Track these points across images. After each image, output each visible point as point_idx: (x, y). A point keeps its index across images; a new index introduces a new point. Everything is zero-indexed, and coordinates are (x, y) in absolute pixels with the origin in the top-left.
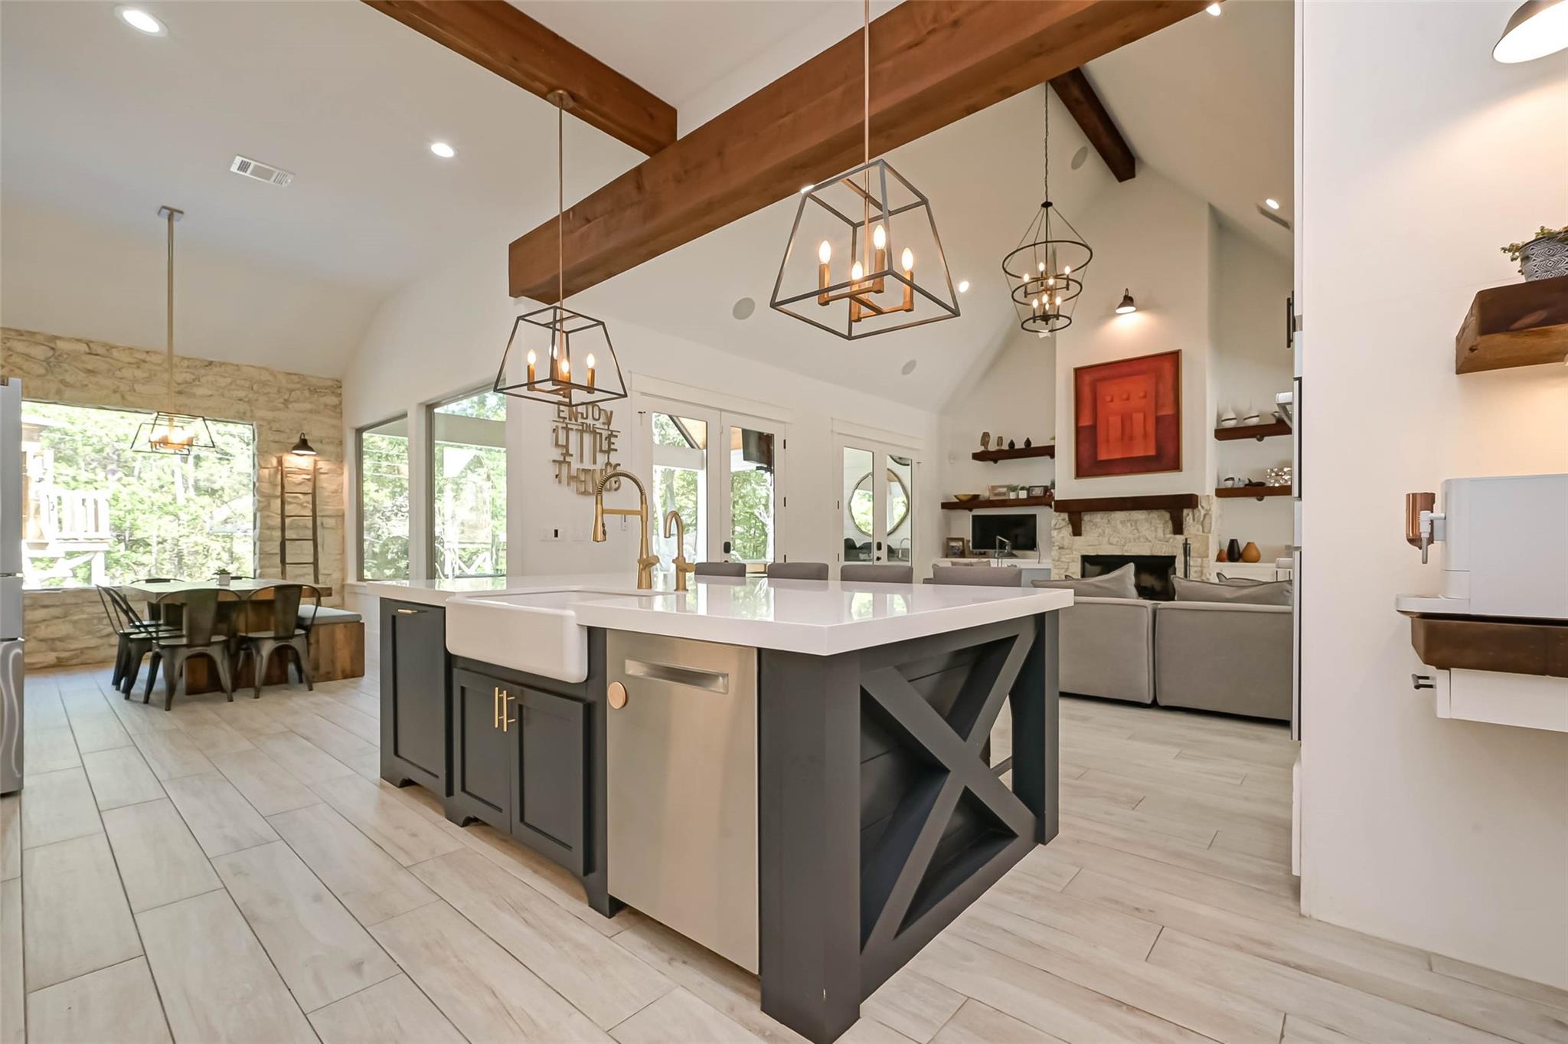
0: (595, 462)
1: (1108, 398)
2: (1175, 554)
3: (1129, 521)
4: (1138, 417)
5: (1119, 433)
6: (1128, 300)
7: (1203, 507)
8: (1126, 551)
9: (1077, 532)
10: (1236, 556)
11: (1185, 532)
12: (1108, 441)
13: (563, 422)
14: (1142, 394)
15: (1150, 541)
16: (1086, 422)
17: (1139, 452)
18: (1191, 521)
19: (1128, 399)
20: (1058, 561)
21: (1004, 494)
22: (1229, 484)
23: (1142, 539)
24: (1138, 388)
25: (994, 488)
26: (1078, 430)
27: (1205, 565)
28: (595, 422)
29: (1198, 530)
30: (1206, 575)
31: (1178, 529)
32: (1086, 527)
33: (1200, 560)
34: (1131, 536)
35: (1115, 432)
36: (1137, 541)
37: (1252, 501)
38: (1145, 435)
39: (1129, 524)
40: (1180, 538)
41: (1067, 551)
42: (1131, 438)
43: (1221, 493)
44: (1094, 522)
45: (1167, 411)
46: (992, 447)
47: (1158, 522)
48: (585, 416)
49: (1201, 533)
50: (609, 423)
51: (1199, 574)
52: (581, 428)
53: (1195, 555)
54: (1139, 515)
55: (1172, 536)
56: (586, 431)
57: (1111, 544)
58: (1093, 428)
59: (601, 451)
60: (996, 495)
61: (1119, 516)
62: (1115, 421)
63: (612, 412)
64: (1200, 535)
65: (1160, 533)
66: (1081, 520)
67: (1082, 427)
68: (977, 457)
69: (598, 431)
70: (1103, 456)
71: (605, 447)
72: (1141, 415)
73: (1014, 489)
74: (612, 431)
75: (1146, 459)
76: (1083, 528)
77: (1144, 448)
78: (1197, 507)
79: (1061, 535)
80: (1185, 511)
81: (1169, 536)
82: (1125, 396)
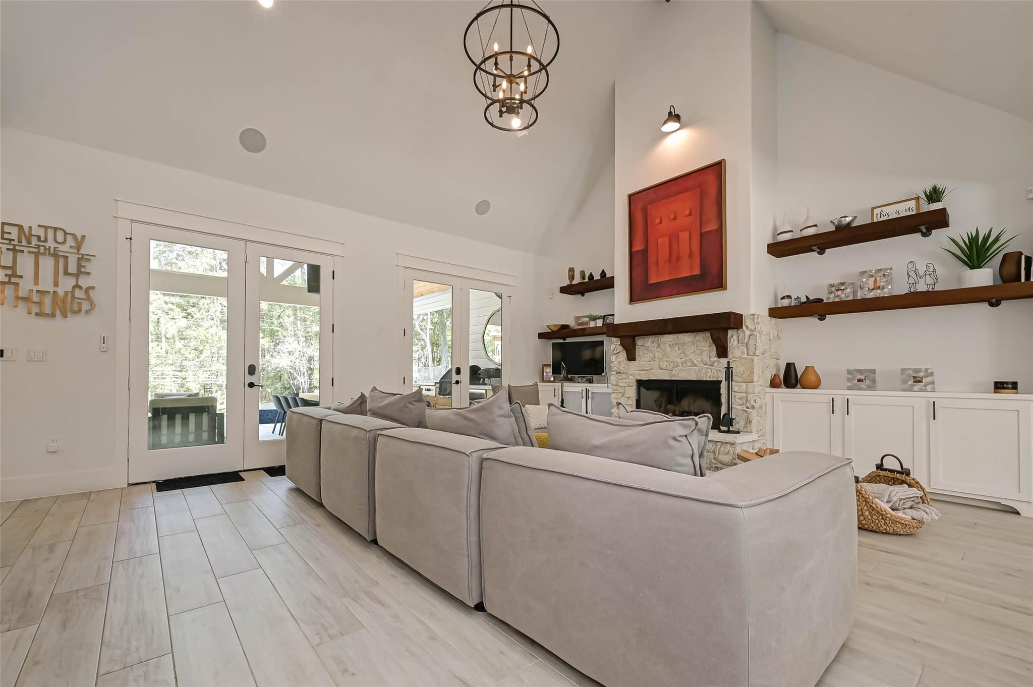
0: (56, 284)
1: (657, 221)
2: (720, 379)
3: (676, 344)
4: (684, 236)
5: (667, 256)
6: (674, 117)
7: (747, 327)
8: (674, 375)
9: (631, 357)
10: (793, 381)
11: (730, 356)
12: (657, 263)
13: (9, 244)
14: (687, 212)
15: (696, 365)
16: (638, 247)
17: (685, 273)
18: (736, 343)
19: (675, 218)
20: (616, 385)
21: (586, 323)
22: (786, 302)
23: (688, 363)
24: (684, 206)
25: (577, 318)
26: (632, 255)
27: (750, 391)
28: (57, 245)
29: (743, 353)
30: (750, 402)
31: (722, 351)
32: (639, 352)
33: (744, 385)
34: (679, 360)
35: (664, 254)
36: (685, 365)
37: (813, 321)
38: (691, 255)
39: (676, 348)
40: (724, 361)
41: (624, 376)
42: (678, 259)
43: (776, 313)
44: (646, 346)
45: (712, 226)
46: (577, 280)
47: (703, 344)
48: (42, 239)
49: (745, 356)
50: (78, 248)
51: (745, 400)
52: (36, 250)
53: (740, 379)
54: (686, 338)
55: (717, 358)
56: (44, 254)
57: (661, 369)
58: (645, 252)
59: (66, 273)
60: (579, 324)
61: (668, 339)
62: (664, 242)
63: (83, 237)
64: (744, 358)
65: (705, 357)
66: (634, 345)
67: (635, 252)
68: (564, 290)
69: (60, 254)
70: (653, 280)
71: (72, 269)
72: (687, 234)
73: (594, 319)
74: (83, 255)
75: (692, 278)
76: (637, 353)
77: (689, 269)
78: (742, 328)
79: (619, 360)
80: (730, 332)
81: (713, 359)
82: (672, 216)
